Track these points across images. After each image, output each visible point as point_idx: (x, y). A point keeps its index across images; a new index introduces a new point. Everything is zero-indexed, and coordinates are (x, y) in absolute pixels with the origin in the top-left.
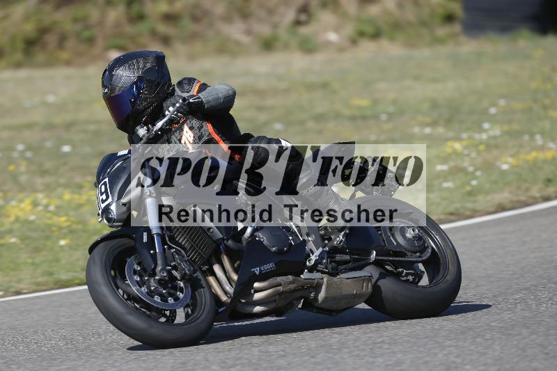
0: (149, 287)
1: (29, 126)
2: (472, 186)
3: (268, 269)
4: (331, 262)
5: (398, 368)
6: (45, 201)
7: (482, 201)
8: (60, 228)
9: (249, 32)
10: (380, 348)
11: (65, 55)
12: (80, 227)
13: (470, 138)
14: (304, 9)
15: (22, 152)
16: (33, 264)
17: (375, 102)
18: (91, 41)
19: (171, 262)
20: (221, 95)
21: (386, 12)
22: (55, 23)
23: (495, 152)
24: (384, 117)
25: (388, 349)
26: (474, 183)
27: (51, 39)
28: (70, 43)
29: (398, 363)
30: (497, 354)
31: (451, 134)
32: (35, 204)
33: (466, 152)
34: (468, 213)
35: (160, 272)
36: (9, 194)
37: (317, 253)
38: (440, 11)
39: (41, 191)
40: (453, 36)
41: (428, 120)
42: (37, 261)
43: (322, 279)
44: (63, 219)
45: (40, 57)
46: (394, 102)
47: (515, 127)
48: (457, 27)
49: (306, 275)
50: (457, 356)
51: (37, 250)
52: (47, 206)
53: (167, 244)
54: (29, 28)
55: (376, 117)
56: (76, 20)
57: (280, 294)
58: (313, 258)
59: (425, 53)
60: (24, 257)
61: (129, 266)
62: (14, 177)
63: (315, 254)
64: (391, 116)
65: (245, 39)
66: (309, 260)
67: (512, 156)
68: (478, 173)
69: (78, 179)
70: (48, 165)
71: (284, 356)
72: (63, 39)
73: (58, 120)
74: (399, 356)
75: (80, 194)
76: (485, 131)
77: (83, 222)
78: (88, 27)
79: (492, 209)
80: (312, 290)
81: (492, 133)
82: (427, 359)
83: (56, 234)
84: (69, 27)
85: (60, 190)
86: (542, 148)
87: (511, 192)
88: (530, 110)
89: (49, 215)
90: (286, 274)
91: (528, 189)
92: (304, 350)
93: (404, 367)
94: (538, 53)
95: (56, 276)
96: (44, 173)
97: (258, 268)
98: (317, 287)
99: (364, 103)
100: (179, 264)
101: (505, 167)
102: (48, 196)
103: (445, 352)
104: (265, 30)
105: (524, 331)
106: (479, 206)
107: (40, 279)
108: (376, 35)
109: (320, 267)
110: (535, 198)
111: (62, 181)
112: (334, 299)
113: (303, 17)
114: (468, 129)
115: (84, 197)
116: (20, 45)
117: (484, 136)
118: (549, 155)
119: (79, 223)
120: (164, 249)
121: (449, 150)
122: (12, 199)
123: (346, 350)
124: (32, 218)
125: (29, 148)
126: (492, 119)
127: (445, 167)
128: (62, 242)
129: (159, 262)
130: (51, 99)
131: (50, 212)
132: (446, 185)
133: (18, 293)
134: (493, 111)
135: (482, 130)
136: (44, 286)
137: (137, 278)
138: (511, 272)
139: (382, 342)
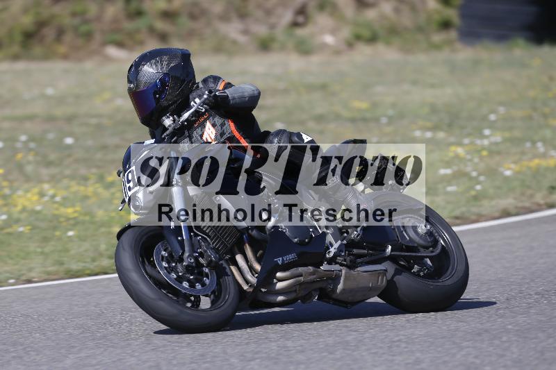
0: (177, 273)
1: (31, 118)
2: (478, 191)
3: (290, 259)
4: (349, 255)
5: (418, 367)
6: (51, 192)
7: (487, 206)
8: (68, 219)
9: (246, 32)
10: (398, 346)
11: (62, 49)
12: (87, 218)
13: (472, 143)
14: (302, 11)
15: (25, 143)
16: (42, 253)
17: (375, 105)
18: (88, 36)
19: (198, 249)
20: (246, 94)
21: (383, 17)
22: (53, 17)
23: (497, 158)
24: (384, 120)
25: (406, 348)
26: (478, 187)
27: (49, 33)
28: (68, 38)
29: (418, 362)
30: (515, 356)
31: (452, 139)
32: (42, 194)
33: (469, 157)
34: (474, 217)
35: (188, 258)
36: (16, 184)
37: (336, 245)
38: (437, 17)
39: (48, 182)
40: (449, 43)
41: (429, 124)
42: (47, 250)
43: (341, 271)
44: (70, 210)
45: (37, 50)
46: (394, 105)
47: (517, 134)
48: (453, 34)
49: (325, 267)
50: (476, 357)
51: (45, 240)
52: (53, 196)
53: (194, 232)
54: (27, 21)
55: (377, 120)
56: (74, 14)
57: (301, 284)
58: (333, 250)
59: (421, 58)
60: (32, 247)
61: (157, 252)
62: (20, 167)
63: (334, 247)
64: (391, 120)
65: (242, 39)
66: (329, 252)
67: (515, 162)
68: (482, 178)
69: (83, 171)
70: (53, 157)
71: (303, 352)
72: (60, 33)
73: (59, 112)
74: (418, 355)
75: (86, 186)
76: (487, 137)
77: (89, 213)
78: (86, 22)
79: (497, 214)
80: (330, 282)
81: (493, 139)
82: (447, 359)
83: (64, 224)
84: (67, 21)
85: (65, 182)
86: (544, 156)
87: (515, 199)
88: (530, 118)
89: (56, 206)
90: (306, 265)
91: (532, 196)
92: (321, 346)
93: (424, 365)
94: (536, 62)
95: (66, 266)
96: (49, 164)
97: (281, 259)
98: (336, 279)
99: (364, 105)
100: (206, 251)
101: (508, 173)
102: (53, 187)
103: (463, 353)
104: (261, 30)
105: (540, 335)
106: (484, 211)
107: (50, 269)
108: (372, 39)
109: (339, 259)
110: (539, 205)
111: (67, 172)
112: (351, 291)
113: (300, 19)
114: (469, 135)
115: (91, 189)
116: (18, 38)
117: (486, 142)
118: (551, 163)
119: (86, 214)
120: (191, 236)
121: (451, 154)
122: (18, 189)
123: (364, 348)
124: (38, 208)
125: (32, 139)
126: (492, 126)
127: (448, 171)
128: (71, 233)
129: (187, 249)
130: (50, 91)
131: (56, 202)
132: (450, 189)
133: (29, 281)
134: (493, 117)
135: (483, 137)
136: (55, 275)
137: (165, 264)
138: (520, 277)
139: (399, 341)
